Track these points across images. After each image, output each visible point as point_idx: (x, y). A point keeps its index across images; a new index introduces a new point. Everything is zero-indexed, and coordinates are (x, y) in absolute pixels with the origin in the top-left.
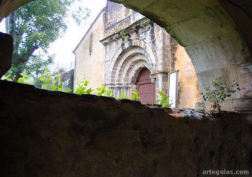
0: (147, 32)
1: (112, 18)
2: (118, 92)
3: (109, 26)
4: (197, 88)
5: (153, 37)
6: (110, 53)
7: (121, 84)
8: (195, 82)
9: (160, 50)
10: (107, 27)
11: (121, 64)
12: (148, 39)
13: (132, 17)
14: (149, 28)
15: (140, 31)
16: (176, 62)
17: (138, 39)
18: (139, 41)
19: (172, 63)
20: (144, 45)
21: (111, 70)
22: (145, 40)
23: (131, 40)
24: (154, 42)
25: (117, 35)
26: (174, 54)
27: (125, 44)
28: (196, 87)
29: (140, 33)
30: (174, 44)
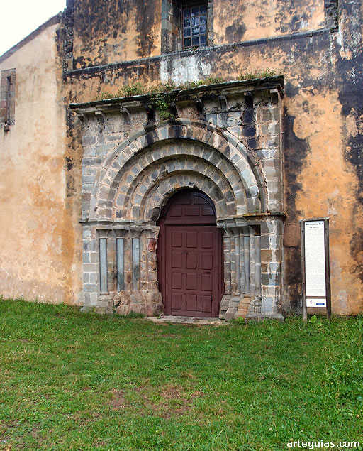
0: (230, 114)
1: (88, 48)
2: (121, 243)
3: (79, 66)
4: (352, 254)
5: (249, 131)
6: (101, 140)
7: (129, 223)
8: (348, 242)
9: (269, 164)
10: (70, 69)
11: (133, 174)
12: (235, 133)
13: (163, 64)
14: (239, 106)
15: (209, 107)
16: (299, 193)
17: (204, 126)
18: (204, 131)
19: (287, 193)
20: (222, 143)
21: (108, 187)
22: (225, 133)
23: (180, 123)
24: (253, 143)
25: (138, 104)
26: (294, 177)
27: (159, 130)
28: (349, 251)
29: (206, 112)
30: (295, 155)
